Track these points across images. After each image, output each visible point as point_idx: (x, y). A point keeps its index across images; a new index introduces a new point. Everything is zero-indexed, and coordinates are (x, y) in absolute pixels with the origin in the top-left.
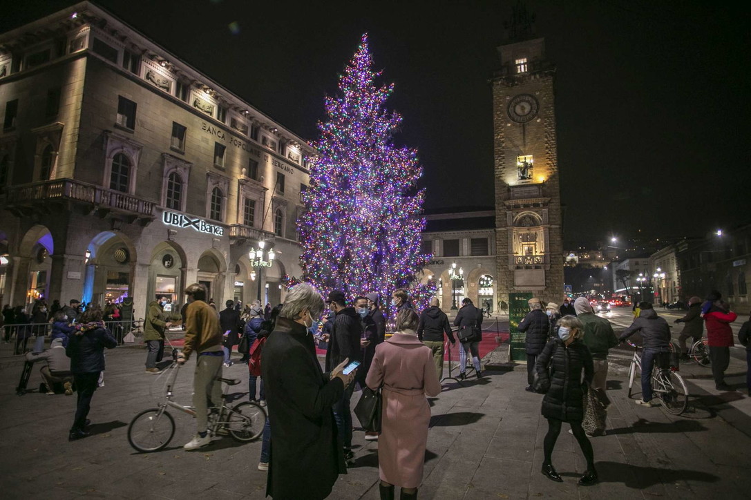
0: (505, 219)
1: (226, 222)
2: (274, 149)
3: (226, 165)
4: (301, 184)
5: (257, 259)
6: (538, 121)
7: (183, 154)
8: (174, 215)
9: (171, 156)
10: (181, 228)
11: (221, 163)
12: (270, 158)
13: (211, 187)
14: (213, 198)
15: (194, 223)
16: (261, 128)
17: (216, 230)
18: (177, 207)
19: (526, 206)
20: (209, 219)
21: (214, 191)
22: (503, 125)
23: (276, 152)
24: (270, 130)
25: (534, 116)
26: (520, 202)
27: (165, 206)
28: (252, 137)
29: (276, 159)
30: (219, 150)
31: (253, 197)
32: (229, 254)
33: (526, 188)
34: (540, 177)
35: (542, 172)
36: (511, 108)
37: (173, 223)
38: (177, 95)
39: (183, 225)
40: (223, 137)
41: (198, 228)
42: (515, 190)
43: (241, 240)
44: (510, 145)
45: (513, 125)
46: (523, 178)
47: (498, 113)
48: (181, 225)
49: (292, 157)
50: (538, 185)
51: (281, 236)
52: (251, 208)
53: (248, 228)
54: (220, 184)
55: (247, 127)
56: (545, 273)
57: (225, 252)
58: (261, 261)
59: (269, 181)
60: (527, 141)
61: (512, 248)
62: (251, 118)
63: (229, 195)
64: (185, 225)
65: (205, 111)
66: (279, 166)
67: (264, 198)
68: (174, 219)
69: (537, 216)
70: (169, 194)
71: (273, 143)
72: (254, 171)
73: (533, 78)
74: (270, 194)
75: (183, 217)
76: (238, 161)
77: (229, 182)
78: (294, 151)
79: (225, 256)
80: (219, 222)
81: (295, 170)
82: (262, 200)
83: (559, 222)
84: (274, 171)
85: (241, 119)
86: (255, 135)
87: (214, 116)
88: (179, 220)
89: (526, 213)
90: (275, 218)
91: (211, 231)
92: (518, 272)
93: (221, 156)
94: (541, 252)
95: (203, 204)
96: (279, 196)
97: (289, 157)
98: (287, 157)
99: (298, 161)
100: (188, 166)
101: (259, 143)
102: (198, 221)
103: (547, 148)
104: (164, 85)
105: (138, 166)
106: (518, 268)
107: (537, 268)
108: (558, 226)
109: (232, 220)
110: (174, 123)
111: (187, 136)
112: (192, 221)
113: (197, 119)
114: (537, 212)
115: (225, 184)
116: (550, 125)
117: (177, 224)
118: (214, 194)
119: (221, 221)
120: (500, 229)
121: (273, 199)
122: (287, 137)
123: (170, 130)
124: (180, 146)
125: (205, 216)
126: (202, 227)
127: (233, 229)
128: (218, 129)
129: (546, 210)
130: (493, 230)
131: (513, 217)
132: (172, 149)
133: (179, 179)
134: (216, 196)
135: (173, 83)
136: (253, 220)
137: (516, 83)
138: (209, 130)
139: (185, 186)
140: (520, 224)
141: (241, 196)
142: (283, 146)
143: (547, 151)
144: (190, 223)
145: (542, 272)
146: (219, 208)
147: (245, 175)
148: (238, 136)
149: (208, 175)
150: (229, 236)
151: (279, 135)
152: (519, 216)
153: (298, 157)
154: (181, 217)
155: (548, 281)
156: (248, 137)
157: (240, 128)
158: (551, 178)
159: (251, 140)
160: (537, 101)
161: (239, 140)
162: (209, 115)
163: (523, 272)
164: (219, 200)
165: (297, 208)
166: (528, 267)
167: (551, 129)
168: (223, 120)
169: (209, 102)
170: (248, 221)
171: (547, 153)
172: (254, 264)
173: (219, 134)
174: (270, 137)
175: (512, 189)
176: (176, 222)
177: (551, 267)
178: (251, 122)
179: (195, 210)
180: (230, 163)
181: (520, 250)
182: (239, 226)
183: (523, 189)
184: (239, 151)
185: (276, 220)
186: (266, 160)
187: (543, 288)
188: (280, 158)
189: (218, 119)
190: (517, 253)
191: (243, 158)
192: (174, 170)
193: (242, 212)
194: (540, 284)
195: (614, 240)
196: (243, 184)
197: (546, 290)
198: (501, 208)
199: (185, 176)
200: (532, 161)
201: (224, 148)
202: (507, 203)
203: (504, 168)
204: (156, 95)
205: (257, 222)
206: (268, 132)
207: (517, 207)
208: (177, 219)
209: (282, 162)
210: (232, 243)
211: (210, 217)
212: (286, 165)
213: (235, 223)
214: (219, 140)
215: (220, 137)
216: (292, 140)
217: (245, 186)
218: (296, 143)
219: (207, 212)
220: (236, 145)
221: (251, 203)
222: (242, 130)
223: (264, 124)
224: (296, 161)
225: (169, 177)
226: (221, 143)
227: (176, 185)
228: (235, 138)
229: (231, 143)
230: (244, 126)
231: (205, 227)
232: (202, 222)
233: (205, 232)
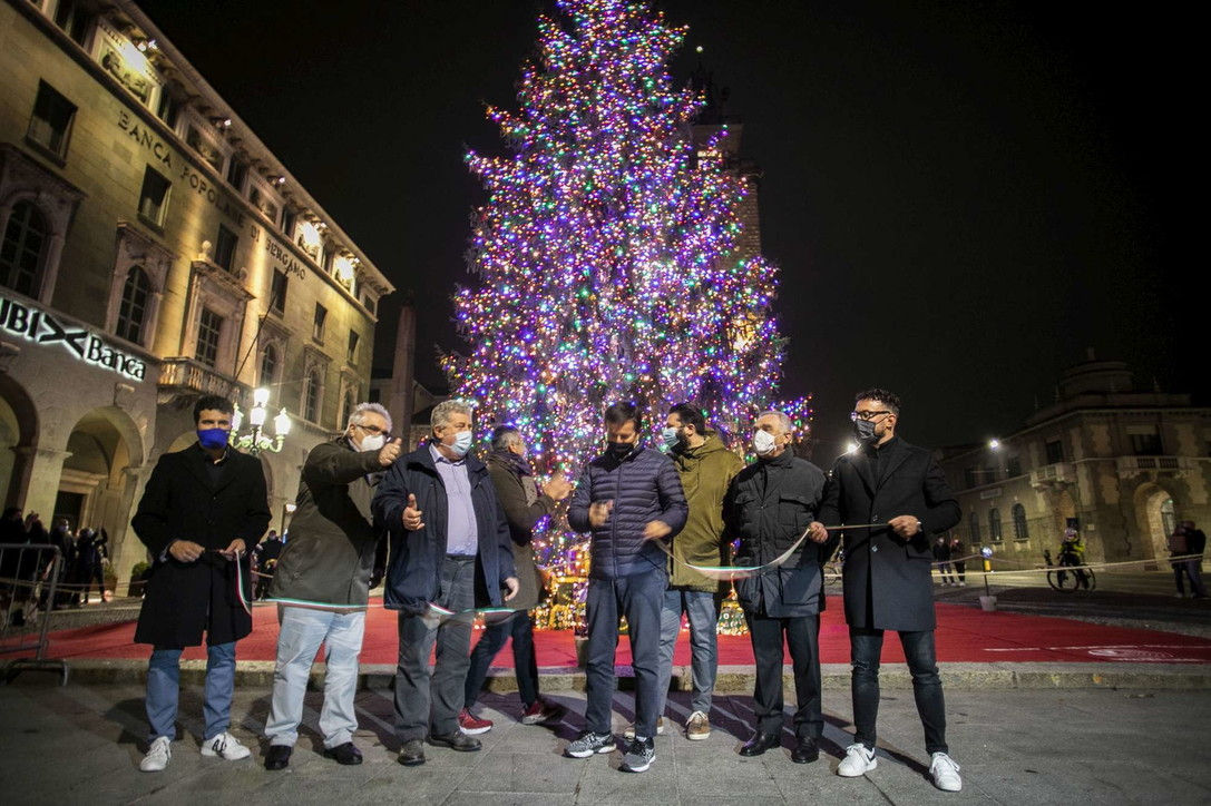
1: (154, 350)
2: (273, 217)
3: (167, 221)
4: (318, 304)
7: (62, 165)
8: (16, 308)
9: (26, 157)
10: (33, 344)
11: (154, 213)
12: (263, 236)
13: (124, 263)
14: (127, 291)
15: (70, 339)
16: (252, 169)
18: (28, 289)
20: (113, 335)
21: (132, 272)
23: (276, 226)
24: (270, 178)
28: (229, 179)
29: (274, 241)
30: (155, 185)
31: (221, 307)
37: (12, 325)
38: (61, 18)
39: (38, 338)
40: (166, 160)
41: (81, 351)
48: (32, 334)
49: (305, 245)
52: (213, 331)
53: (205, 372)
54: (149, 260)
55: (223, 158)
57: (145, 421)
59: (258, 281)
62: (233, 141)
63: (168, 290)
64: (43, 338)
65: (130, 89)
66: (279, 256)
67: (244, 315)
68: (14, 317)
71: (272, 207)
72: (228, 251)
74: (256, 310)
75: (42, 318)
76: (195, 222)
77: (170, 258)
78: (309, 234)
79: (143, 429)
80: (136, 347)
81: (309, 273)
82: (238, 316)
84: (268, 264)
85: (210, 136)
86: (237, 176)
87: (152, 106)
88: (29, 321)
90: (261, 364)
91: (113, 363)
93: (158, 202)
95: (101, 297)
96: (275, 318)
97: (300, 244)
98: (296, 242)
99: (315, 257)
100: (71, 196)
101: (245, 199)
102: (84, 335)
109: (169, 349)
110: (43, 85)
111: (76, 126)
112: (68, 331)
113: (106, 97)
115: (160, 263)
117: (23, 329)
118: (131, 280)
119: (142, 344)
121: (261, 321)
122: (300, 203)
123: (32, 97)
124: (55, 144)
125: (102, 326)
127: (171, 368)
128: (156, 139)
132: (29, 142)
133: (41, 222)
134: (135, 286)
136: (214, 359)
138: (135, 132)
139: (59, 243)
141: (195, 300)
142: (290, 217)
144: (59, 335)
146: (139, 316)
147: (209, 255)
148: (202, 169)
149: (121, 233)
150: (158, 384)
151: (284, 194)
153: (316, 249)
154: (36, 317)
156: (222, 177)
157: (207, 154)
159: (228, 185)
161: (202, 177)
162: (138, 99)
164: (142, 297)
165: (307, 349)
168: (172, 123)
169: (143, 71)
170: (204, 357)
173: (158, 150)
174: (268, 193)
176: (19, 324)
178: (232, 150)
179: (78, 305)
180: (178, 223)
182: (187, 363)
184: (199, 201)
185: (264, 368)
186: (254, 236)
188: (282, 240)
189: (160, 114)
191: (206, 219)
192: (28, 195)
193: (190, 332)
196: (200, 275)
199: (60, 218)
201: (167, 184)
205: (224, 364)
206: (264, 181)
208: (24, 319)
209: (285, 251)
210: (165, 399)
211: (114, 331)
212: (291, 257)
213: (176, 355)
214: (156, 164)
215: (159, 157)
216: (310, 212)
217: (205, 279)
218: (316, 219)
219: (109, 318)
220: (194, 187)
221: (213, 322)
222: (211, 159)
223: (259, 160)
224: (311, 255)
225: (14, 208)
226: (160, 171)
227: (29, 233)
228: (194, 171)
229: (182, 177)
230: (215, 153)
231: (100, 353)
232: (93, 339)
233: (97, 365)
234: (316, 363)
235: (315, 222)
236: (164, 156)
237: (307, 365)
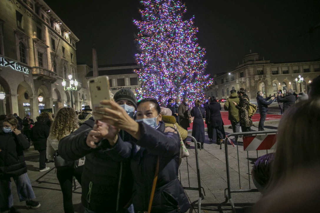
1: (30, 65)
2: (48, 23)
3: (24, 27)
4: (63, 47)
10: (4, 67)
11: (21, 25)
12: (47, 28)
13: (18, 41)
15: (11, 64)
16: (40, 8)
17: (25, 70)
20: (20, 62)
21: (20, 43)
23: (49, 25)
29: (50, 30)
30: (19, 16)
31: (41, 51)
32: (34, 85)
39: (4, 65)
40: (20, 8)
41: (14, 67)
43: (41, 76)
49: (57, 30)
52: (41, 58)
54: (23, 39)
55: (33, 5)
57: (31, 84)
59: (48, 42)
63: (29, 48)
64: (6, 65)
66: (51, 34)
71: (47, 19)
72: (40, 34)
74: (49, 50)
75: (4, 59)
76: (31, 27)
78: (57, 26)
79: (32, 86)
81: (59, 38)
82: (46, 53)
84: (50, 37)
86: (37, 11)
88: (1, 61)
90: (53, 65)
93: (20, 22)
95: (14, 51)
96: (54, 52)
99: (59, 33)
101: (41, 18)
102: (14, 63)
109: (33, 64)
115: (26, 40)
117: (0, 64)
118: (20, 46)
119: (27, 64)
121: (51, 53)
122: (54, 17)
125: (17, 60)
126: (16, 68)
127: (34, 70)
134: (21, 48)
141: (36, 50)
142: (52, 21)
144: (9, 64)
146: (24, 56)
147: (36, 36)
148: (29, 10)
149: (15, 32)
150: (32, 74)
151: (50, 15)
153: (59, 30)
154: (2, 59)
156: (34, 11)
157: (29, 4)
159: (36, 14)
161: (29, 12)
164: (24, 49)
165: (62, 60)
174: (46, 15)
178: (35, 2)
179: (10, 54)
180: (27, 27)
184: (30, 20)
186: (45, 29)
188: (52, 30)
191: (33, 25)
193: (37, 59)
196: (36, 42)
205: (45, 67)
206: (44, 11)
209: (53, 32)
212: (54, 34)
213: (34, 66)
214: (18, 9)
215: (18, 7)
216: (57, 20)
217: (37, 44)
218: (59, 22)
219: (18, 58)
220: (28, 16)
221: (40, 55)
222: (30, 6)
223: (42, 5)
226: (19, 12)
228: (27, 11)
229: (25, 13)
230: (31, 4)
231: (18, 67)
232: (16, 64)
233: (18, 71)
234: (65, 63)
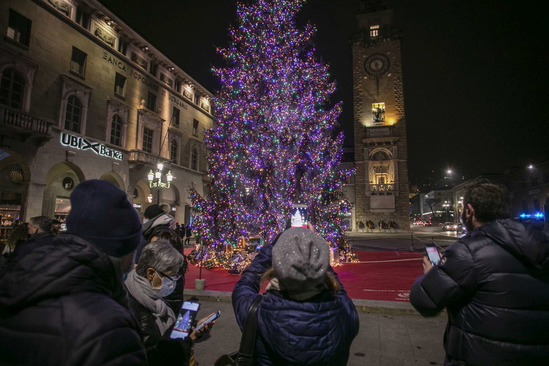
0: (362, 154)
1: (126, 147)
2: (171, 85)
3: (126, 94)
4: (194, 119)
5: (156, 180)
6: (389, 75)
7: (84, 79)
8: (73, 137)
9: (70, 78)
10: (81, 150)
11: (121, 92)
12: (167, 94)
13: (111, 113)
14: (113, 124)
15: (93, 147)
16: (160, 66)
17: (115, 155)
18: (77, 130)
19: (380, 144)
20: (109, 143)
21: (114, 117)
22: (361, 77)
23: (173, 89)
24: (168, 68)
25: (385, 72)
26: (375, 140)
27: (64, 127)
28: (151, 72)
29: (172, 95)
30: (120, 80)
31: (151, 126)
32: (128, 177)
33: (380, 129)
34: (391, 120)
35: (392, 116)
36: (367, 65)
37: (72, 145)
38: (78, 20)
39: (82, 148)
40: (124, 68)
41: (98, 151)
42: (371, 130)
43: (140, 165)
44: (366, 94)
45: (369, 78)
46: (377, 121)
47: (357, 68)
48: (80, 147)
49: (186, 95)
50: (390, 127)
51: (176, 164)
52: (149, 137)
53: (146, 154)
54: (120, 111)
55: (147, 63)
56: (395, 198)
57: (125, 176)
58: (159, 182)
59: (166, 114)
60: (380, 91)
61: (368, 178)
62: (150, 55)
63: (129, 122)
64: (84, 148)
65: (107, 42)
66: (175, 101)
67: (162, 129)
68: (73, 141)
69: (388, 152)
70: (68, 116)
71: (170, 81)
72: (153, 103)
73: (385, 40)
74: (166, 125)
75: (82, 140)
76: (137, 92)
77: (129, 111)
78: (188, 89)
79: (124, 179)
80: (119, 147)
81: (189, 106)
82: (159, 129)
83: (406, 157)
84: (170, 105)
85: (141, 55)
86: (154, 70)
87: (116, 48)
88: (78, 142)
89: (379, 149)
90: (170, 148)
91: (110, 155)
92: (373, 198)
93: (122, 87)
94: (391, 181)
95: (103, 129)
96: (175, 128)
97: (184, 94)
98: (182, 94)
99: (191, 99)
100: (88, 91)
101: (158, 79)
102: (98, 145)
103: (396, 97)
104: (64, 8)
105: (33, 85)
106: (373, 194)
107: (388, 194)
108: (405, 161)
109: (132, 146)
110: (74, 47)
111: (87, 62)
112: (92, 144)
113: (98, 48)
114: (388, 148)
115: (125, 112)
116: (398, 78)
117: (76, 145)
118: (114, 120)
119: (121, 146)
120: (358, 162)
121: (169, 130)
122: (182, 77)
123: (70, 54)
124: (80, 71)
125: (105, 141)
126: (102, 151)
127: (132, 154)
128: (119, 61)
129: (395, 147)
130: (352, 163)
131: (369, 153)
132: (71, 72)
133: (78, 102)
134: (116, 123)
135: (72, 9)
136: (151, 148)
137: (371, 44)
138: (110, 60)
139: (85, 110)
140: (375, 158)
141: (140, 125)
142: (178, 84)
143: (396, 99)
144: (89, 146)
145: (393, 197)
146: (119, 134)
147: (145, 106)
148: (138, 70)
149: (108, 102)
150: (129, 161)
151: (175, 74)
152: (373, 152)
153: (192, 95)
154: (80, 140)
155: (397, 205)
156: (147, 72)
157: (140, 63)
158: (399, 121)
159: (150, 75)
160: (388, 59)
161: (139, 73)
162: (110, 46)
163: (378, 197)
164: (119, 127)
165: (190, 140)
166: (381, 194)
167: (399, 82)
168: (124, 53)
169: (111, 33)
170: (146, 148)
171: (397, 101)
172: (152, 185)
173: (120, 65)
174: (168, 75)
175: (368, 130)
176: (74, 144)
177: (400, 194)
178: (151, 59)
179: (95, 133)
180: (130, 94)
181: (374, 180)
182: (138, 152)
183: (377, 130)
184: (138, 83)
185: (172, 149)
186: (163, 94)
187: (393, 211)
188: (176, 95)
189: (119, 50)
190: (372, 182)
191: (142, 90)
192: (73, 93)
193: (141, 139)
194: (391, 207)
195: (449, 172)
196: (142, 114)
197: (396, 212)
198: (359, 145)
199: (85, 100)
200: (384, 108)
201: (125, 79)
202: (364, 141)
203: (361, 112)
204: (55, 17)
205: (155, 150)
206: (166, 70)
207: (372, 144)
208: (76, 142)
209: (177, 98)
210: (131, 167)
211: (109, 142)
212: (181, 101)
213: (135, 149)
214: (119, 71)
215: (120, 68)
216: (187, 80)
217: (144, 116)
218: (190, 83)
219: (107, 137)
220: (136, 78)
221: (149, 132)
222: (142, 64)
223: (162, 61)
224: (190, 98)
225: (68, 99)
226: (121, 74)
227: (75, 108)
228: (135, 71)
229: (131, 75)
230: (144, 62)
231: (105, 151)
232: (102, 146)
233: (105, 156)
234: (195, 145)
235: (190, 84)
236: (122, 67)
237: (191, 147)
